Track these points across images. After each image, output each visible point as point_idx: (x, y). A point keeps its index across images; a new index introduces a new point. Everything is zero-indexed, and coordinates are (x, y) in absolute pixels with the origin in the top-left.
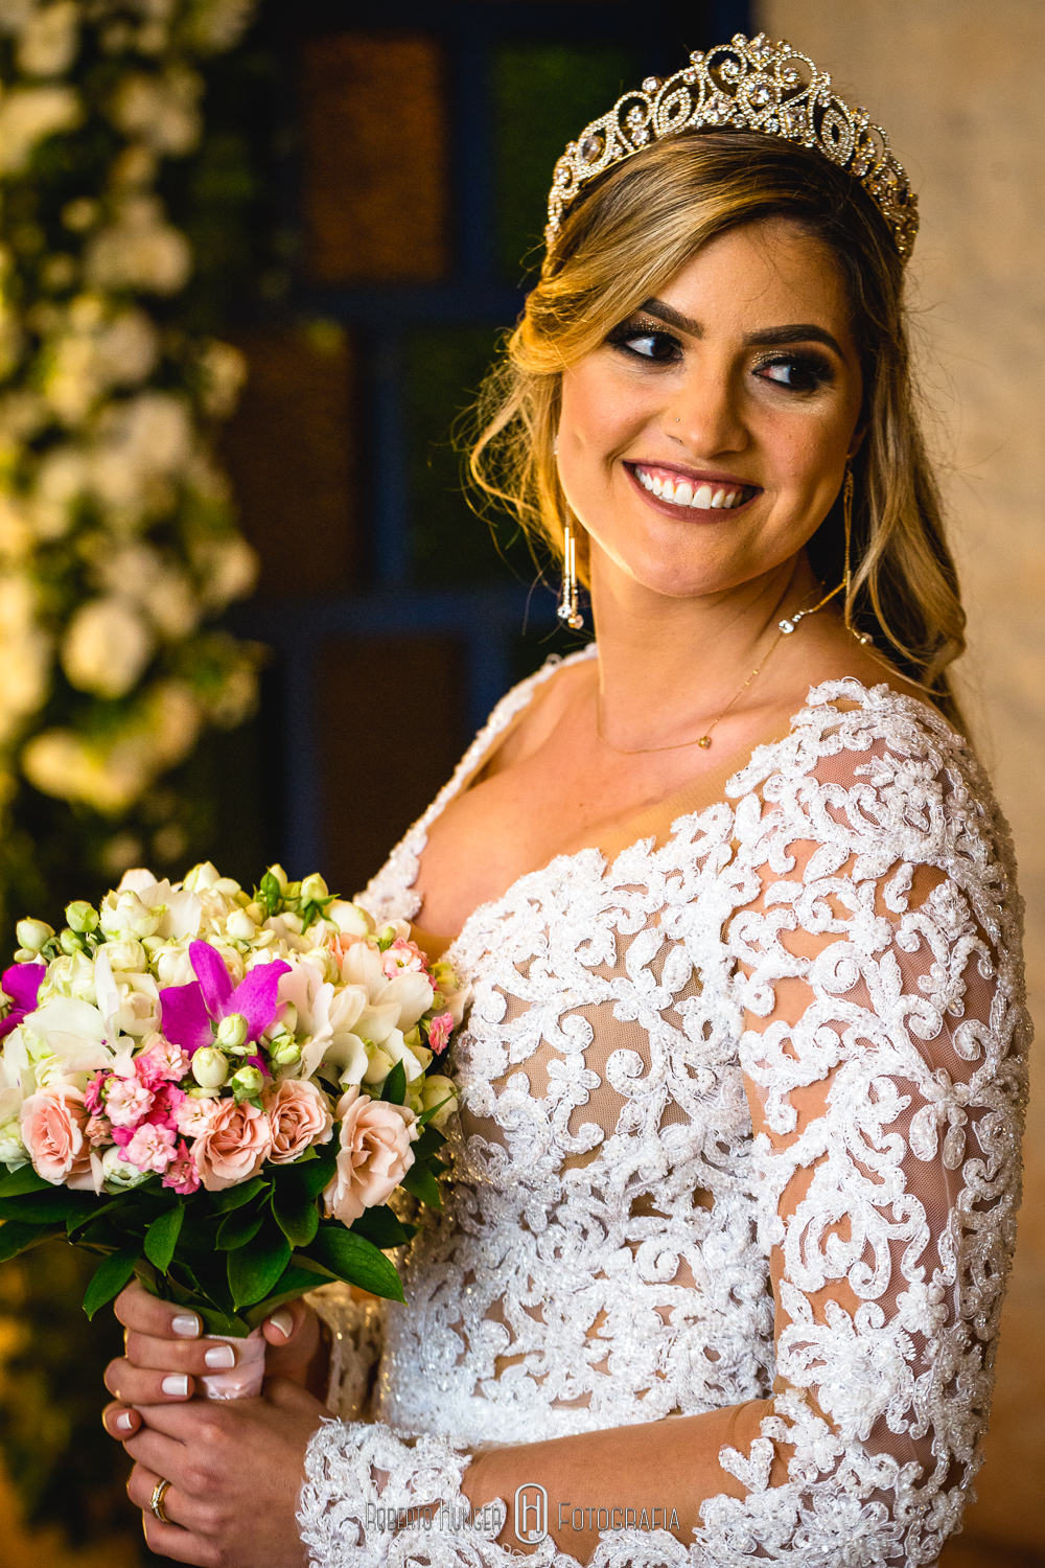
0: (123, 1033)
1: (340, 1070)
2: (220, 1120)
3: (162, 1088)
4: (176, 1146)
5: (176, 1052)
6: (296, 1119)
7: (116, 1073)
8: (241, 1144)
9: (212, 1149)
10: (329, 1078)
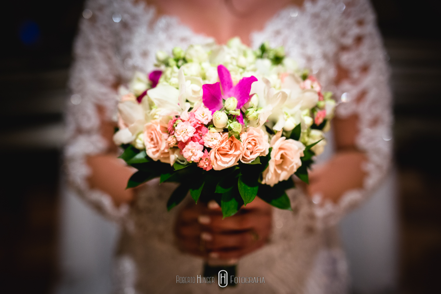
0: (187, 101)
1: (274, 123)
2: (222, 142)
3: (199, 127)
4: (203, 151)
5: (207, 111)
6: (254, 144)
7: (181, 118)
8: (229, 153)
9: (217, 153)
10: (269, 126)
